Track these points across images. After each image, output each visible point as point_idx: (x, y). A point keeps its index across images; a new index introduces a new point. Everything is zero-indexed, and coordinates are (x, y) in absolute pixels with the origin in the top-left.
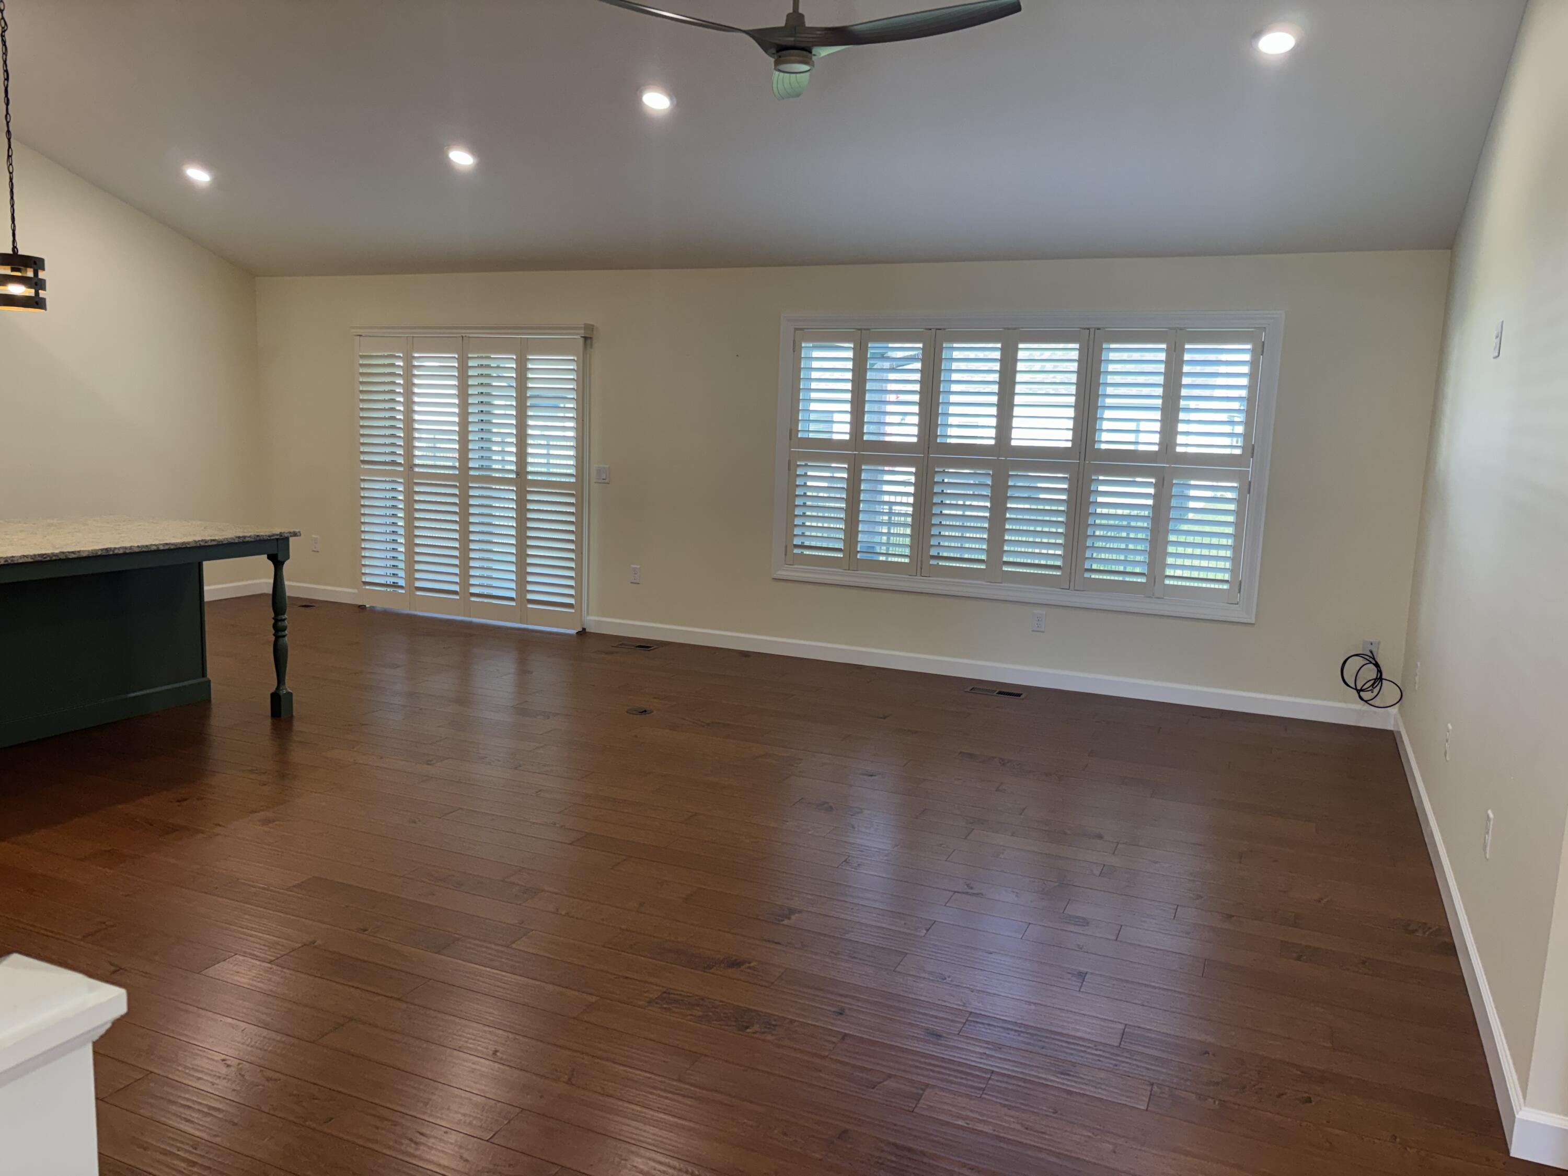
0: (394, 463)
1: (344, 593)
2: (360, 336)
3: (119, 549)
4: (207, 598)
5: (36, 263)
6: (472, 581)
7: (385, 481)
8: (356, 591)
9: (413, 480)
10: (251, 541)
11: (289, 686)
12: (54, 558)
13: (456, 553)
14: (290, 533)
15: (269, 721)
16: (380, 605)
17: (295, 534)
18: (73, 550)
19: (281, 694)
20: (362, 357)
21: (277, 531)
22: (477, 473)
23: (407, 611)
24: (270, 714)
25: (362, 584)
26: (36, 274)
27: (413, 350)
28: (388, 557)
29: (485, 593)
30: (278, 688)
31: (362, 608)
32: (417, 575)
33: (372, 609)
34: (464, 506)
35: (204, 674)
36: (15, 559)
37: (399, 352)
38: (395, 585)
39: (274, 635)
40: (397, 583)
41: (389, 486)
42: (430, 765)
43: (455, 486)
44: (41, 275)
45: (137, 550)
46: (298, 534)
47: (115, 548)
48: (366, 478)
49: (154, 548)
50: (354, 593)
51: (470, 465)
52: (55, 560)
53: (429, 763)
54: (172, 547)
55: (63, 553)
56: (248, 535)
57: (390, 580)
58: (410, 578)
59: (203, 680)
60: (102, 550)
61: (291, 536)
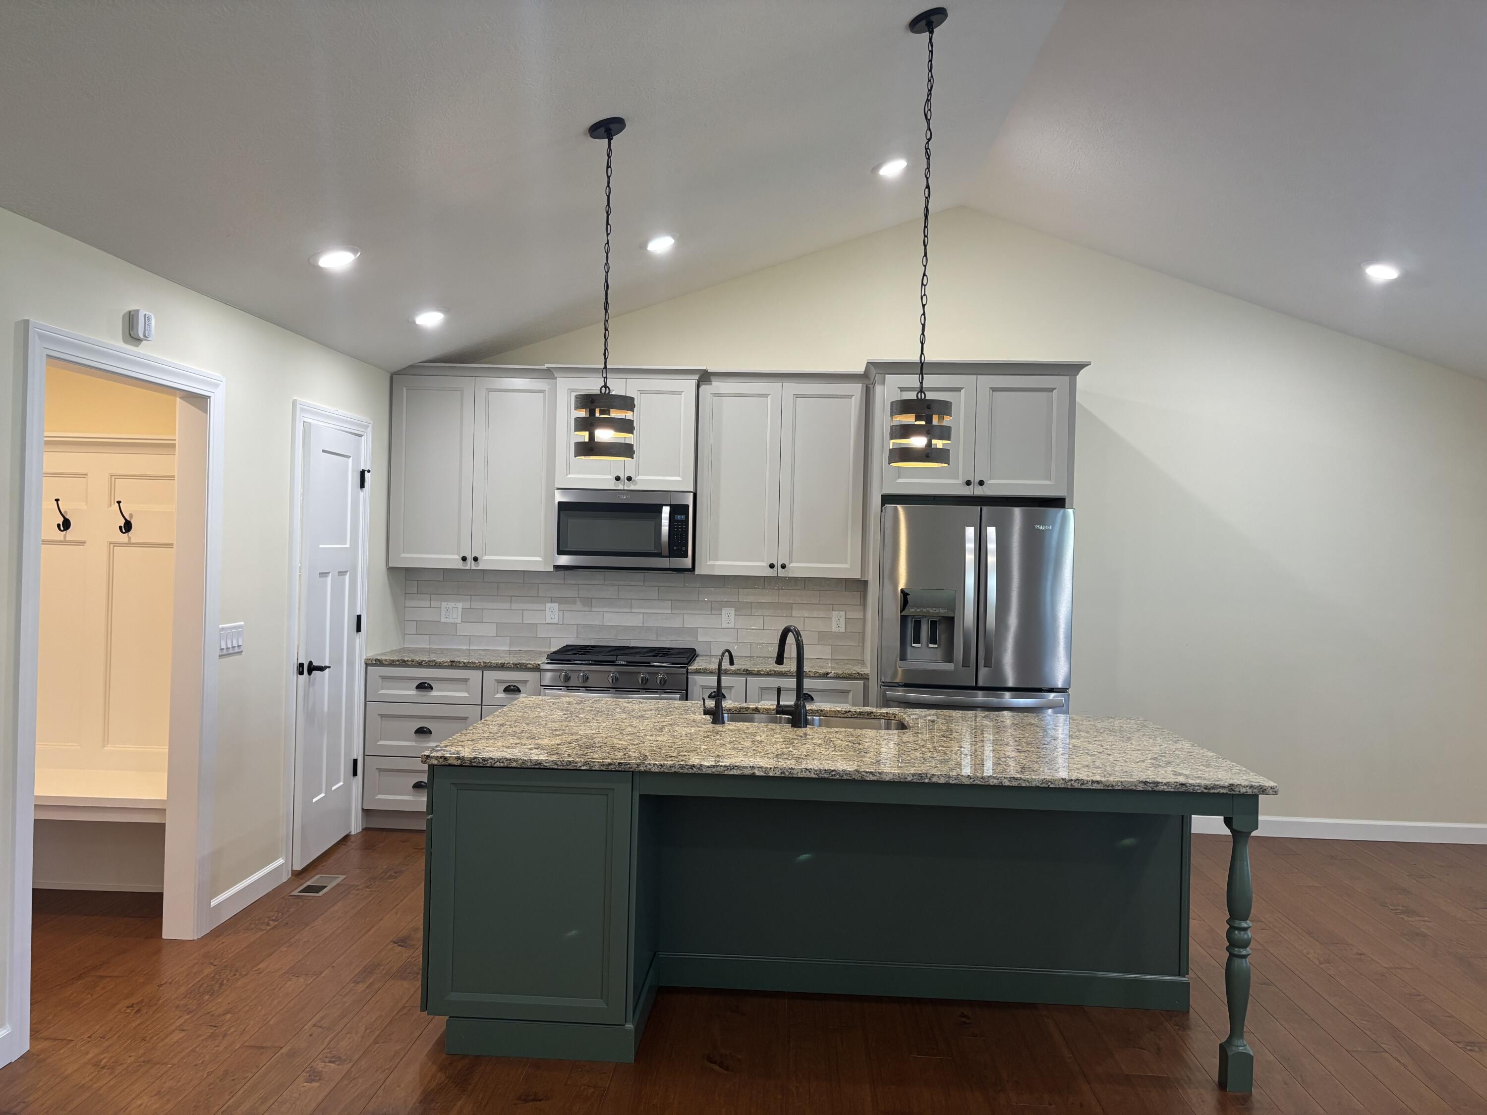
14: (1257, 787)
15: (1215, 1091)
17: (1268, 790)
19: (1230, 1053)
30: (1229, 1041)
35: (1181, 967)
39: (1227, 950)
46: (1274, 790)
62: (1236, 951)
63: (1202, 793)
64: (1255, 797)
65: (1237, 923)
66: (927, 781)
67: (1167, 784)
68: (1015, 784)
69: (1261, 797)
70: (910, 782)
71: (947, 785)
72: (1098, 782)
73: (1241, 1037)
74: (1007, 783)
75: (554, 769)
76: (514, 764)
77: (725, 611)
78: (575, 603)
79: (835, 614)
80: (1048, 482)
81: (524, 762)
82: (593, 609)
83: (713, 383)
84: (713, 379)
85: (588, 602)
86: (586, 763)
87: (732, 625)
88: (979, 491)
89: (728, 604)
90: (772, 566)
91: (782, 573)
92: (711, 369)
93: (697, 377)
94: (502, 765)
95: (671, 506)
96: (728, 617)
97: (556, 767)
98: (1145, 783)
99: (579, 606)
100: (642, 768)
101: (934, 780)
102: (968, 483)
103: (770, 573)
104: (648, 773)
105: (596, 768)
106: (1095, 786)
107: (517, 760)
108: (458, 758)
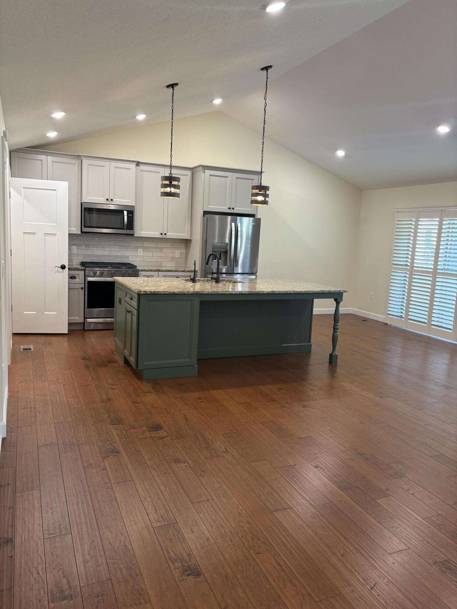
0: (406, 265)
1: (380, 317)
2: (398, 212)
3: (277, 291)
4: (314, 313)
5: (266, 188)
6: (433, 319)
7: (402, 273)
8: (385, 317)
9: (413, 273)
10: (327, 293)
11: (336, 353)
12: (255, 293)
13: (428, 306)
14: (343, 291)
15: (327, 365)
16: (394, 324)
17: (345, 291)
18: (261, 291)
19: (333, 355)
20: (398, 221)
21: (338, 289)
22: (441, 271)
23: (404, 328)
24: (328, 362)
25: (387, 314)
26: (266, 192)
27: (420, 217)
28: (400, 305)
29: (439, 325)
30: (332, 352)
31: (386, 324)
32: (410, 313)
33: (391, 325)
34: (434, 285)
35: (310, 342)
36: (243, 292)
37: (413, 218)
38: (401, 317)
39: (333, 331)
40: (402, 316)
41: (403, 275)
42: (382, 398)
43: (431, 276)
44: (267, 192)
45: (283, 292)
46: (347, 292)
47: (276, 291)
48: (394, 271)
49: (289, 292)
50: (384, 318)
51: (438, 268)
52: (255, 294)
53: (381, 397)
54: (296, 292)
55: (258, 291)
56: (326, 290)
57: (399, 314)
58: (407, 315)
59: (309, 344)
60: (271, 291)
61: (344, 292)
62: (335, 331)
63: (333, 293)
64: (342, 293)
65: (336, 324)
66: (274, 293)
67: (326, 291)
68: (294, 292)
69: (344, 293)
70: (270, 293)
71: (279, 294)
72: (312, 291)
73: (335, 351)
74: (292, 292)
75: (178, 294)
76: (167, 293)
77: (139, 250)
78: (82, 246)
79: (177, 251)
80: (251, 209)
81: (170, 292)
82: (89, 248)
83: (141, 166)
84: (140, 164)
85: (87, 246)
86: (187, 292)
87: (141, 255)
88: (232, 211)
89: (141, 247)
90: (161, 234)
91: (164, 236)
92: (141, 161)
93: (136, 164)
94: (163, 293)
95: (127, 211)
96: (140, 252)
97: (179, 293)
98: (322, 291)
99: (84, 247)
100: (203, 293)
101: (276, 292)
102: (230, 208)
103: (160, 236)
104: (204, 294)
105: (190, 293)
106: (311, 292)
107: (167, 292)
108: (150, 292)
